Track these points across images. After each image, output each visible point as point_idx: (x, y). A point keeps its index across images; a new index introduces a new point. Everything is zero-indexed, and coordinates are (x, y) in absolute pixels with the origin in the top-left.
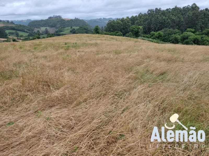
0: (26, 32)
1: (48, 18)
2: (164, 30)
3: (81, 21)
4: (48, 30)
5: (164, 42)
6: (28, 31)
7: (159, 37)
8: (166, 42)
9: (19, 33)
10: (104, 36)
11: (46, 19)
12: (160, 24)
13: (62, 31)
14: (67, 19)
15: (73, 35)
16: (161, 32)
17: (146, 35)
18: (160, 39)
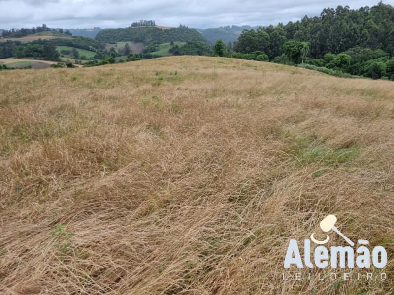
0: (92, 50)
1: (130, 26)
2: (351, 50)
3: (190, 31)
4: (129, 47)
5: (352, 74)
6: (94, 49)
7: (343, 65)
8: (354, 75)
9: (80, 53)
10: (231, 61)
11: (128, 27)
12: (345, 38)
13: (155, 49)
14: (166, 27)
15: (174, 57)
16: (347, 55)
17: (314, 60)
18: (343, 68)
